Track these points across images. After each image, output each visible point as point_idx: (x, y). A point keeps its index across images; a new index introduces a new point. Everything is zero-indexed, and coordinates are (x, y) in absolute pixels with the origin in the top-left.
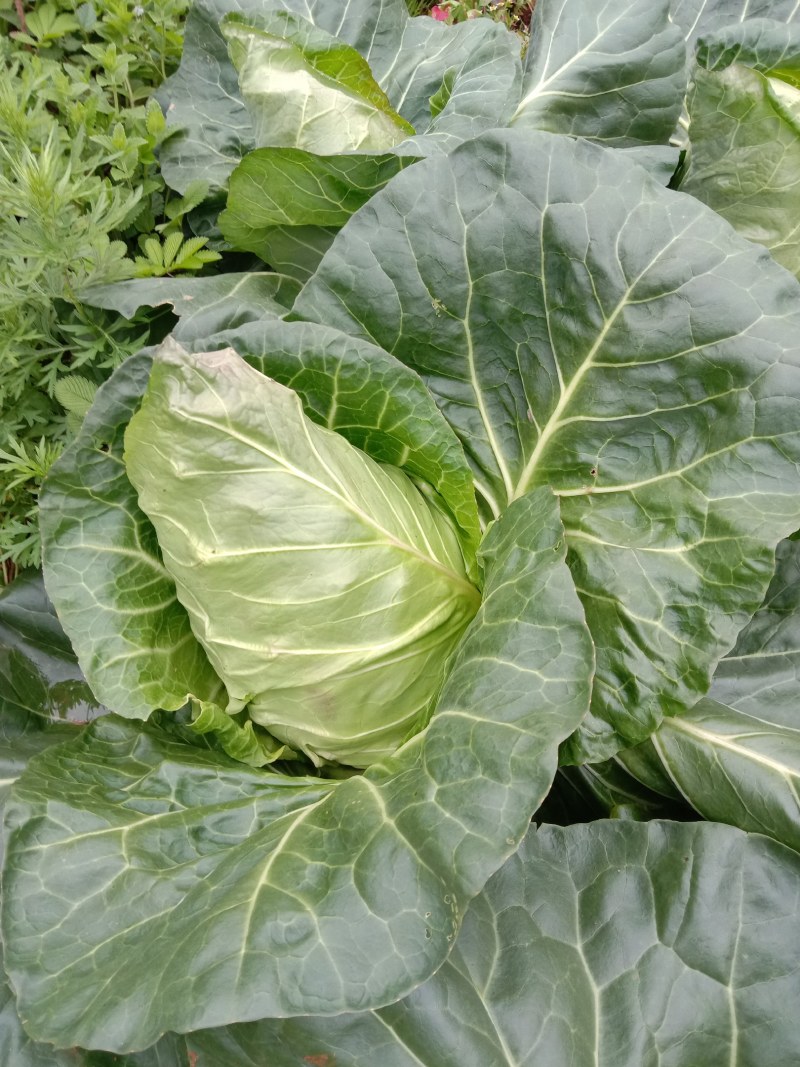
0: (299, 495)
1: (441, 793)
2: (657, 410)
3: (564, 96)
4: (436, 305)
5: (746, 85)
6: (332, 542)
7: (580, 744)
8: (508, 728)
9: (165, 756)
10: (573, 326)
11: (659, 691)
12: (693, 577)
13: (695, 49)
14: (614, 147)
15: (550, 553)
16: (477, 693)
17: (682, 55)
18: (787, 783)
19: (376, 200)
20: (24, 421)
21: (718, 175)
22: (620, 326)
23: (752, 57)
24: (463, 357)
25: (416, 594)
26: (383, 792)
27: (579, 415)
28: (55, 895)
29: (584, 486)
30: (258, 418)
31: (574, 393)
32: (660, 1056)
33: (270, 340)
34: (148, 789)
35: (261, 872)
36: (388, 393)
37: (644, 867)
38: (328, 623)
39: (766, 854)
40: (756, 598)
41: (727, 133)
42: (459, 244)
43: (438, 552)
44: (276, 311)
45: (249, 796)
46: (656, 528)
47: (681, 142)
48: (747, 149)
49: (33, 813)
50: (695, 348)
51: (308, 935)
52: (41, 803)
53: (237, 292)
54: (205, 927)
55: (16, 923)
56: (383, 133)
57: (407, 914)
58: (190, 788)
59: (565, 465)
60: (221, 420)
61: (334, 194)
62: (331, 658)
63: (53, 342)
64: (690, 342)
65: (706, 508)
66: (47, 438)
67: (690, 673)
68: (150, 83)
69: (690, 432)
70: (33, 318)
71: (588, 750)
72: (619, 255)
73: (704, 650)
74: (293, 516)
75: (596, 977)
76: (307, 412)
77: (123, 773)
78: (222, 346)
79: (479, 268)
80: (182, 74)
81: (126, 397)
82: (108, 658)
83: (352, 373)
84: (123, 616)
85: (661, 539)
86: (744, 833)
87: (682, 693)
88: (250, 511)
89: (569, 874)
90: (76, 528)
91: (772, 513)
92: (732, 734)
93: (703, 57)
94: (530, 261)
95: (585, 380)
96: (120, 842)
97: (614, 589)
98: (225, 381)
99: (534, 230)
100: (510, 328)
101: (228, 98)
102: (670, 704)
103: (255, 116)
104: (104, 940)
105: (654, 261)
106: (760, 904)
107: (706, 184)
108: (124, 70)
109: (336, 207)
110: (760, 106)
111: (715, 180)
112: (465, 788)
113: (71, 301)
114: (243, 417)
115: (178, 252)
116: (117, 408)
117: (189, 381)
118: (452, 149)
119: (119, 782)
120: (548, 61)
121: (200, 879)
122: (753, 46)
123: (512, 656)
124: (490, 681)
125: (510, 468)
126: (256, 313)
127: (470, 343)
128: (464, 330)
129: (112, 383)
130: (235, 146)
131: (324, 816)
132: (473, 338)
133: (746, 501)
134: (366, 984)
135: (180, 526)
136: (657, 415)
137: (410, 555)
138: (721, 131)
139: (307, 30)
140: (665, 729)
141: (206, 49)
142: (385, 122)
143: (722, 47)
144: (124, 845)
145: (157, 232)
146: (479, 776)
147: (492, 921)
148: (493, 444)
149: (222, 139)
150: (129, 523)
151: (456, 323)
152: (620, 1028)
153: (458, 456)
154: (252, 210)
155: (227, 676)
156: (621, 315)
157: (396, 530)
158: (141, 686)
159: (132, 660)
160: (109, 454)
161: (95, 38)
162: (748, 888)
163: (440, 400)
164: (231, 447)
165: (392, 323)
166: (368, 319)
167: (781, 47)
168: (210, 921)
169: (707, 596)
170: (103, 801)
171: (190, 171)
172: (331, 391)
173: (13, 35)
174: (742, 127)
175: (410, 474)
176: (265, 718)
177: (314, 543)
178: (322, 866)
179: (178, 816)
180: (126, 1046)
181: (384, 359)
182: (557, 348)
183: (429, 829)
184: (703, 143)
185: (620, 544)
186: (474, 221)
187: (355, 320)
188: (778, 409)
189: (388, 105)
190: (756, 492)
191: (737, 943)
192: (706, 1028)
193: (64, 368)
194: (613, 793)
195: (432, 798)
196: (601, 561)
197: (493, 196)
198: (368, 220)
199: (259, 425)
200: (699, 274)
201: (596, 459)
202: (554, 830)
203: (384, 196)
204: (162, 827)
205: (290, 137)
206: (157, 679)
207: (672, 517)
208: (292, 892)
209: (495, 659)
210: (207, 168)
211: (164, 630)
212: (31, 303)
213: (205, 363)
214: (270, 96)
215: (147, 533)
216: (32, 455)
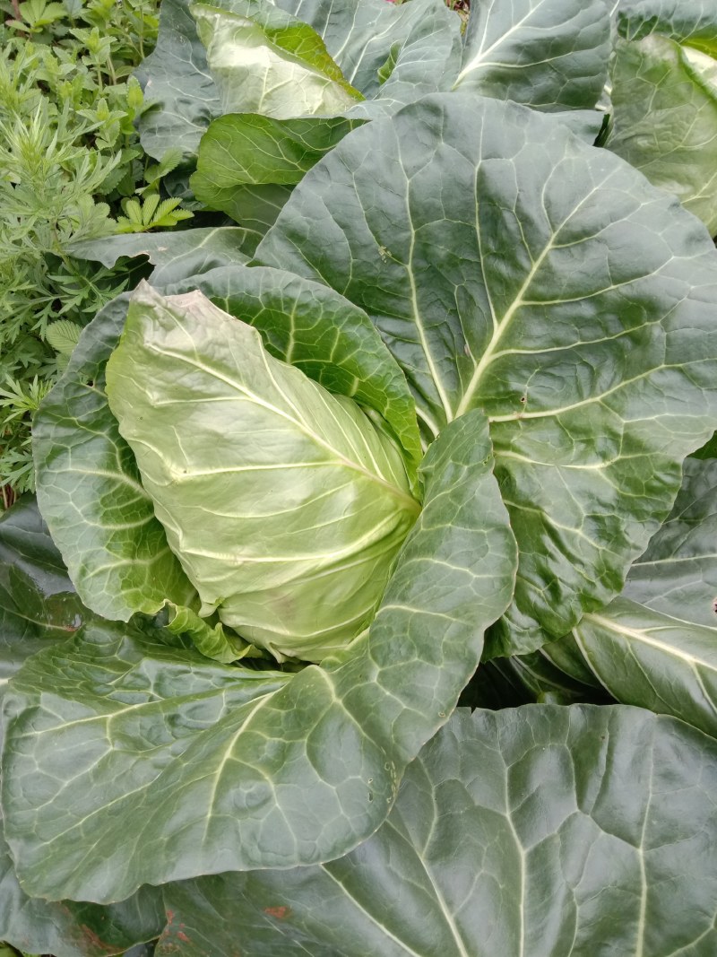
0: (259, 421)
1: (382, 675)
2: (579, 343)
3: (500, 67)
4: (382, 251)
5: (663, 53)
6: (290, 462)
7: (509, 638)
8: (441, 618)
9: (145, 655)
10: (504, 269)
11: (579, 590)
12: (610, 489)
13: (617, 20)
14: (545, 112)
15: (480, 466)
16: (415, 589)
17: (607, 28)
18: (692, 670)
19: (328, 159)
20: (20, 363)
21: (637, 135)
22: (546, 268)
23: (669, 28)
24: (407, 299)
25: (365, 507)
26: (333, 677)
27: (510, 348)
28: (48, 774)
29: (515, 412)
30: (223, 352)
31: (506, 328)
32: (578, 908)
33: (233, 283)
34: (130, 683)
35: (227, 748)
36: (338, 329)
37: (566, 745)
38: (287, 534)
39: (674, 733)
40: (665, 507)
41: (645, 97)
42: (402, 197)
43: (385, 471)
44: (240, 260)
45: (218, 688)
46: (578, 448)
47: (605, 107)
48: (664, 111)
49: (29, 703)
50: (613, 287)
51: (266, 800)
52: (36, 695)
53: (207, 244)
54: (177, 796)
55: (14, 799)
56: (336, 101)
57: (352, 780)
58: (167, 682)
59: (498, 394)
60: (190, 354)
61: (291, 155)
62: (290, 565)
63: (44, 292)
64: (607, 281)
65: (622, 429)
66: (40, 378)
67: (607, 574)
68: (130, 63)
69: (609, 362)
70: (26, 270)
71: (517, 643)
72: (545, 204)
73: (619, 554)
74: (255, 439)
75: (523, 841)
76: (268, 348)
77: (108, 670)
78: (191, 289)
79: (420, 218)
80: (158, 53)
81: (107, 336)
82: (94, 568)
83: (307, 312)
84: (107, 531)
85: (582, 457)
86: (654, 714)
87: (600, 591)
88: (216, 434)
89: (500, 752)
90: (65, 454)
91: (680, 432)
92: (644, 628)
93: (623, 29)
94: (466, 211)
95: (515, 317)
96: (105, 728)
97: (539, 501)
98: (193, 319)
99: (469, 183)
100: (448, 271)
101: (199, 74)
102: (589, 601)
103: (221, 87)
104: (91, 812)
105: (576, 209)
106: (668, 776)
107: (627, 144)
108: (107, 51)
109: (294, 167)
110: (675, 73)
111: (635, 140)
112: (403, 670)
113: (59, 254)
114: (209, 351)
115: (156, 211)
116: (100, 347)
117: (161, 320)
118: (395, 112)
119: (105, 678)
120: (485, 36)
121: (174, 758)
122: (669, 17)
123: (446, 556)
124: (427, 579)
125: (450, 398)
126: (223, 261)
127: (413, 286)
128: (408, 274)
129: (94, 324)
130: (205, 116)
131: (283, 700)
132: (416, 281)
133: (657, 422)
134: (316, 842)
135: (154, 449)
136: (580, 348)
137: (359, 473)
138: (640, 95)
139: (268, 10)
140: (585, 624)
141: (179, 31)
142: (338, 91)
143: (641, 19)
144: (108, 730)
145: (137, 195)
146: (415, 659)
147: (431, 792)
148: (435, 376)
149: (194, 110)
150: (112, 449)
151: (401, 268)
152: (543, 885)
153: (402, 385)
154: (219, 171)
155: (199, 583)
156: (546, 258)
157: (347, 451)
158: (123, 592)
159: (115, 569)
160: (93, 388)
161: (81, 24)
162: (658, 762)
163: (387, 338)
164: (199, 378)
165: (343, 269)
166: (322, 265)
167: (695, 18)
168: (180, 791)
169: (623, 506)
170: (90, 693)
171: (166, 139)
172: (289, 329)
173: (8, 23)
174: (658, 92)
175: (360, 403)
176: (233, 621)
177: (273, 463)
178: (279, 742)
179: (156, 704)
180: (109, 897)
181: (334, 299)
182: (490, 289)
183: (372, 706)
184: (624, 107)
185: (546, 462)
186: (415, 176)
187: (309, 265)
188: (687, 340)
189: (341, 77)
190: (667, 414)
191: (647, 811)
192: (618, 885)
193: (54, 315)
194: (540, 682)
195: (374, 679)
196: (528, 477)
197: (432, 154)
198: (321, 177)
199: (224, 358)
200: (616, 220)
201: (526, 388)
202: (487, 714)
203: (335, 155)
204: (142, 715)
205: (254, 105)
206: (137, 586)
207: (593, 437)
208: (254, 764)
209: (431, 559)
210: (181, 137)
211: (143, 544)
212: (25, 257)
213: (175, 304)
214: (234, 69)
215: (128, 458)
216: (27, 392)
